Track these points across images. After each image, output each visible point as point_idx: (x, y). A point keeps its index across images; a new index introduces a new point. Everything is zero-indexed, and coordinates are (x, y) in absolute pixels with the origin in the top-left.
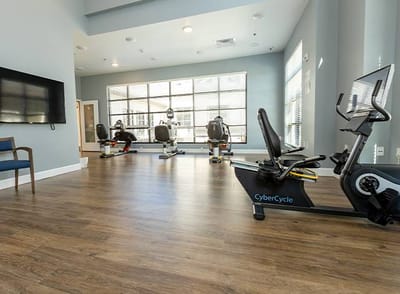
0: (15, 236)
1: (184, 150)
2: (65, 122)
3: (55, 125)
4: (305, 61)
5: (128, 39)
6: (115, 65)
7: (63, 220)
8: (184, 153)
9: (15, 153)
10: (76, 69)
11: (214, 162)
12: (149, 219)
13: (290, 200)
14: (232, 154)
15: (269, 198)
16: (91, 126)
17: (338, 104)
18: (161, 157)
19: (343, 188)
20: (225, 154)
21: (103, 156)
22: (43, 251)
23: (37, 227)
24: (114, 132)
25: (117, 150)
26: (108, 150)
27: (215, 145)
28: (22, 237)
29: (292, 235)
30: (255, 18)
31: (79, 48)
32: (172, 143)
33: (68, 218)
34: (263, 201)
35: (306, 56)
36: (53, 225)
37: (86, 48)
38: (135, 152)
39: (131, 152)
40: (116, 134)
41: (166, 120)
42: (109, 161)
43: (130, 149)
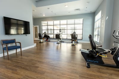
0: (17, 71)
1: (64, 41)
2: (30, 34)
3: (27, 34)
4: (102, 17)
5: (48, 8)
6: (44, 15)
7: (31, 66)
8: (64, 42)
9: (16, 43)
10: (33, 16)
11: (73, 45)
12: (56, 66)
13: (98, 62)
14: (78, 43)
15: (91, 61)
16: (37, 33)
17: (113, 33)
18: (57, 43)
19: (114, 59)
20: (76, 43)
21: (40, 42)
22: (26, 77)
23: (24, 68)
24: (43, 35)
25: (44, 40)
26: (42, 40)
27: (73, 40)
28: (20, 72)
29: (99, 74)
30: (87, 3)
31: (34, 11)
32: (60, 39)
33: (32, 65)
34: (89, 62)
35: (102, 15)
36: (28, 68)
37: (35, 11)
38: (50, 41)
39: (48, 41)
40: (44, 36)
41: (59, 32)
42: (42, 44)
43: (48, 40)
